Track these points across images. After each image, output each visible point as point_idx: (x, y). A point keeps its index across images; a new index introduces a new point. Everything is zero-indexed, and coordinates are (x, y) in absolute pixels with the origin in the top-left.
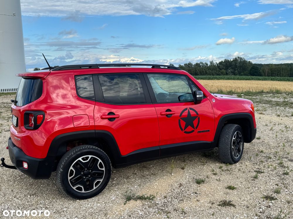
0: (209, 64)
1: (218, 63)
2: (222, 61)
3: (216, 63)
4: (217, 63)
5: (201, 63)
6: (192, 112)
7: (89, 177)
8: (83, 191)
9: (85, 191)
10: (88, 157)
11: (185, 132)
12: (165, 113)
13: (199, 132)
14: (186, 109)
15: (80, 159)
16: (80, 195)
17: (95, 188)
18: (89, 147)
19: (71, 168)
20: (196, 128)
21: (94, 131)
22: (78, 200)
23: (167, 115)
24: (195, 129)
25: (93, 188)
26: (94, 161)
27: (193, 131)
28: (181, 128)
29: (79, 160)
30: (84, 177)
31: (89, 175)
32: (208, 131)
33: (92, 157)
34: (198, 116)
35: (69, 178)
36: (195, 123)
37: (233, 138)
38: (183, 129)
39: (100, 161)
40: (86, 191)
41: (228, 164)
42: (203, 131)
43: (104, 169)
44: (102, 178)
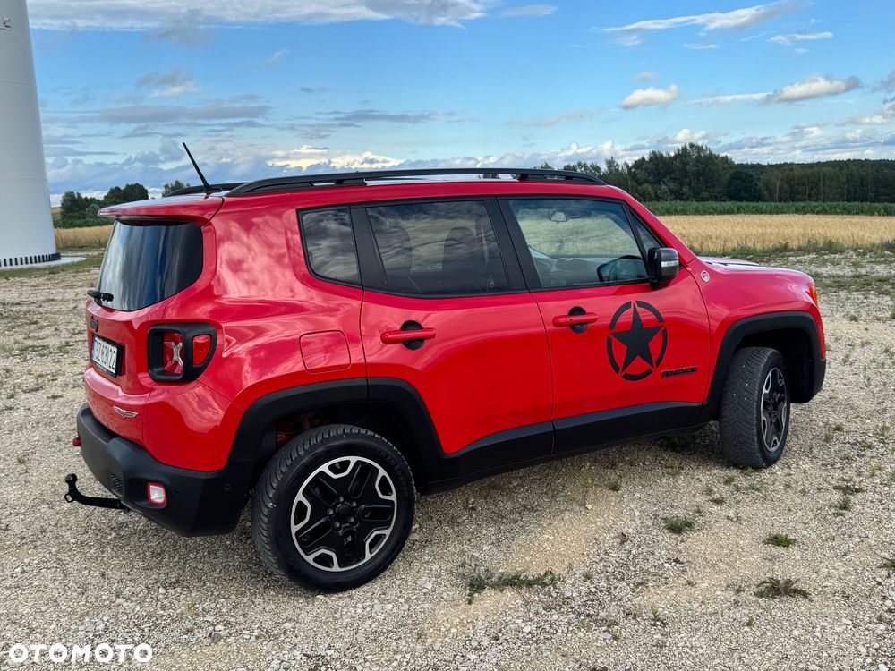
0: (604, 168)
1: (630, 165)
2: (643, 159)
3: (626, 163)
4: (628, 166)
5: (579, 164)
6: (645, 315)
7: (351, 524)
8: (336, 568)
9: (340, 566)
10: (348, 462)
11: (628, 377)
12: (569, 319)
13: (667, 374)
14: (627, 305)
15: (325, 468)
16: (326, 579)
17: (368, 556)
18: (347, 431)
19: (300, 497)
20: (658, 362)
21: (362, 382)
22: (320, 597)
23: (572, 325)
24: (655, 365)
25: (364, 557)
26: (365, 472)
27: (649, 372)
28: (613, 362)
29: (322, 473)
30: (338, 525)
31: (349, 517)
32: (692, 369)
33: (358, 463)
34: (661, 327)
35: (294, 528)
36: (654, 347)
37: (765, 391)
38: (620, 365)
39: (382, 472)
40: (343, 567)
41: (750, 469)
42: (676, 373)
43: (393, 497)
44: (389, 526)
